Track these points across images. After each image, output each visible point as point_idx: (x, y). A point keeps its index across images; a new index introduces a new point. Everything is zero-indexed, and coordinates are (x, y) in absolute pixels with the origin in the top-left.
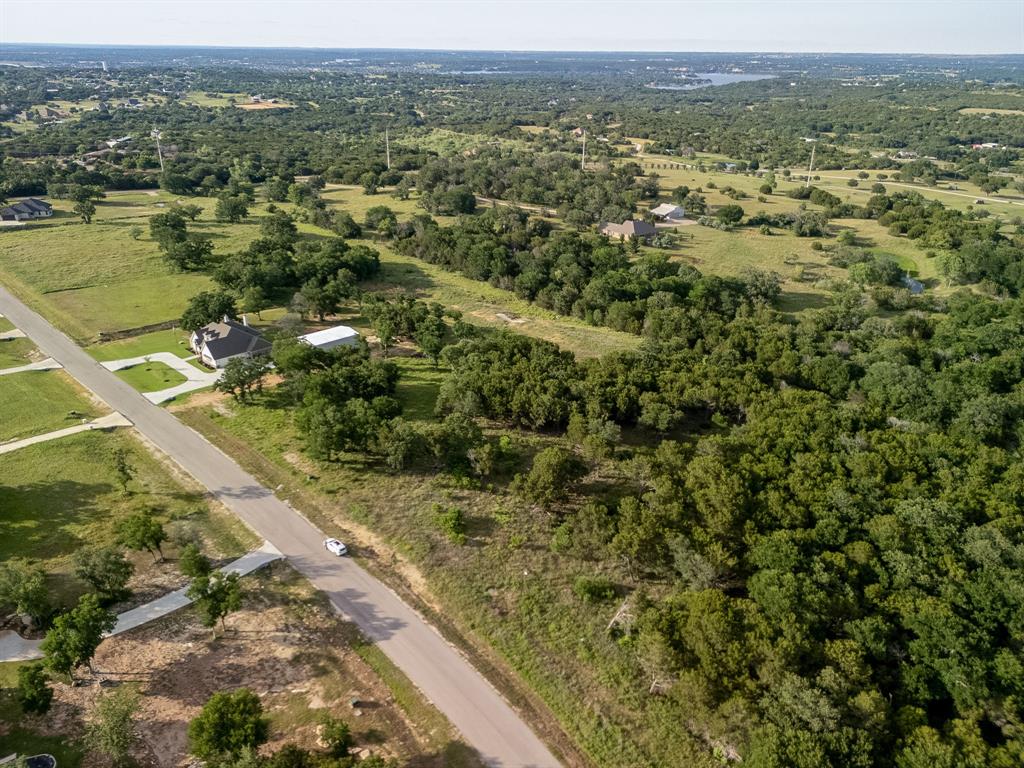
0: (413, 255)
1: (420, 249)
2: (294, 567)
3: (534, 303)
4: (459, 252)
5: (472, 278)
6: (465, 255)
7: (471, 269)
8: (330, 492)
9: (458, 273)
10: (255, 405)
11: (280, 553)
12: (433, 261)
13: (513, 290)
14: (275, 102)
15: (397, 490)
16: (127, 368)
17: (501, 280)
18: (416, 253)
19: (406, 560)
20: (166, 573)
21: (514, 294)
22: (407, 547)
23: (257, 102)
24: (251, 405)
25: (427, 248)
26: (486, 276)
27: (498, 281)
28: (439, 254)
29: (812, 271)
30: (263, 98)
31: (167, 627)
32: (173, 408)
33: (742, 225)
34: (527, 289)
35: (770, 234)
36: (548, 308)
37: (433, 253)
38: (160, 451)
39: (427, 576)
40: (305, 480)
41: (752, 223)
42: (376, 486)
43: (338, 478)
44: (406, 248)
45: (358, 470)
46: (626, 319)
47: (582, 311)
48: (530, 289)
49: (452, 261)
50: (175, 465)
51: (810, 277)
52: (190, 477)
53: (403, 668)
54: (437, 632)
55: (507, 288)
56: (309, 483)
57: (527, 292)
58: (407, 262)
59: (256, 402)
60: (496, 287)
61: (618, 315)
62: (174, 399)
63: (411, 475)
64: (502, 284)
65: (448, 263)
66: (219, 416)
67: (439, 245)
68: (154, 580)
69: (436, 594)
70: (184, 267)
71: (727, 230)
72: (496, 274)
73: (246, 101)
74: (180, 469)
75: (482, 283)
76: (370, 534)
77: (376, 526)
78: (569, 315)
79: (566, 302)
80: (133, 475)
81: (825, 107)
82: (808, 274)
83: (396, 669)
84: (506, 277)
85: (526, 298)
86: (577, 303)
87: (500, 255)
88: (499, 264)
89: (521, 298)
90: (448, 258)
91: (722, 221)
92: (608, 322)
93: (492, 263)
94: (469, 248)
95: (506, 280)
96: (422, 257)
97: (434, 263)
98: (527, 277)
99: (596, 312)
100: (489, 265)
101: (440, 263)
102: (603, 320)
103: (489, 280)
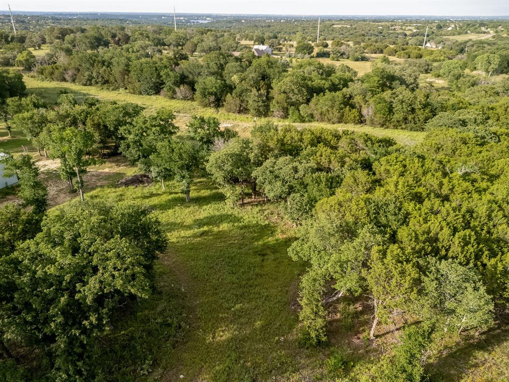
0: (64, 80)
1: (70, 73)
3: (222, 111)
4: (117, 70)
5: (140, 93)
6: (127, 71)
7: (137, 84)
9: (122, 90)
12: (89, 82)
13: (193, 99)
17: (177, 89)
18: (66, 76)
21: (195, 104)
25: (78, 70)
26: (157, 89)
27: (174, 92)
28: (94, 75)
33: (313, 57)
34: (211, 94)
35: (338, 60)
36: (240, 112)
37: (87, 73)
41: (319, 56)
44: (52, 73)
46: (342, 108)
47: (285, 109)
48: (215, 94)
49: (112, 79)
55: (185, 98)
57: (212, 98)
58: (57, 86)
60: (173, 98)
61: (332, 106)
64: (178, 94)
65: (106, 82)
67: (92, 65)
72: (169, 83)
75: (154, 97)
78: (266, 115)
79: (263, 102)
84: (182, 88)
85: (212, 105)
86: (274, 102)
87: (166, 67)
88: (171, 73)
89: (206, 106)
90: (106, 78)
91: (305, 54)
92: (317, 117)
93: (162, 73)
94: (127, 65)
95: (182, 90)
96: (74, 81)
97: (90, 85)
98: (210, 82)
99: (301, 107)
100: (159, 76)
101: (97, 83)
102: (312, 116)
103: (162, 92)
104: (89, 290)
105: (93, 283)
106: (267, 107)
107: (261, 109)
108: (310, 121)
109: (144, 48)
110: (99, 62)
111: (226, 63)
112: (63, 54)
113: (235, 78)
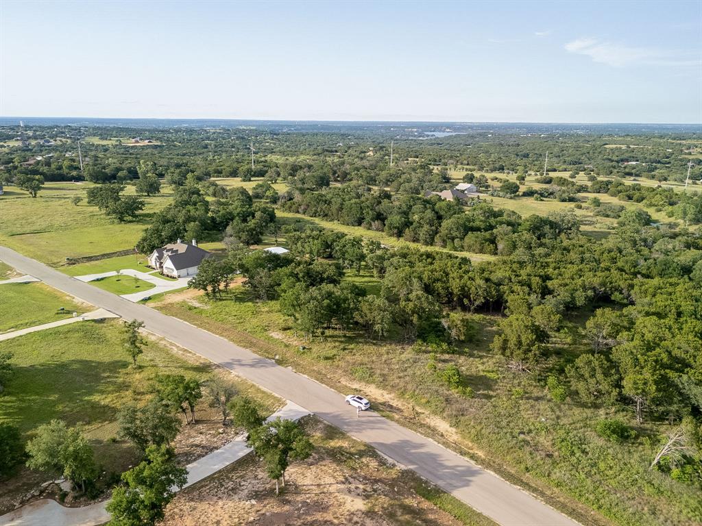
0: (298, 212)
1: (302, 207)
2: (325, 422)
3: (401, 239)
4: (334, 207)
5: (348, 225)
6: (341, 209)
7: (346, 218)
8: (327, 358)
9: (335, 222)
10: (224, 300)
11: (307, 411)
12: (314, 215)
13: (383, 231)
14: (150, 142)
15: (386, 356)
16: (98, 280)
17: (373, 223)
18: (300, 210)
19: (427, 413)
20: (201, 433)
21: (383, 234)
22: (424, 401)
23: (137, 142)
24: (221, 300)
25: (308, 206)
26: (359, 222)
27: (371, 225)
28: (319, 210)
29: (586, 219)
30: (141, 139)
31: (222, 486)
32: (151, 304)
33: (518, 196)
34: (395, 228)
35: (542, 200)
36: (413, 241)
37: (314, 209)
38: (153, 334)
39: (456, 425)
40: (298, 351)
41: (526, 194)
42: (364, 353)
43: (328, 348)
44: (290, 207)
45: (341, 342)
46: (483, 243)
47: (444, 241)
48: (398, 228)
49: (330, 213)
50: (171, 344)
51: (587, 222)
52: (190, 352)
53: (485, 513)
54: (498, 477)
55: (377, 230)
56: (303, 353)
57: (396, 231)
58: (293, 216)
59: (224, 298)
60: (369, 229)
61: (476, 241)
62: (149, 298)
63: (391, 344)
64: (373, 227)
65: (326, 215)
66: (195, 308)
67: (318, 203)
68: (191, 440)
69: (472, 441)
70: (121, 220)
71: (511, 198)
72: (368, 219)
73: (129, 141)
74: (178, 347)
75: (356, 228)
76: (381, 391)
77: (384, 383)
78: (432, 245)
79: (430, 235)
80: (143, 347)
81: (518, 145)
82: (586, 221)
83: (479, 515)
84: (376, 222)
85: (395, 235)
86: (438, 235)
87: (368, 207)
88: (370, 212)
89: (391, 236)
90: (326, 212)
91: (507, 193)
92: (466, 248)
93: (364, 212)
94: (342, 204)
95: (377, 223)
96: (304, 213)
97: (315, 216)
98: (395, 219)
99: (456, 241)
100: (362, 213)
101: (319, 215)
102: (462, 247)
103: (363, 225)
104: (325, 276)
105: (327, 273)
106: (433, 239)
107: (428, 240)
108: (461, 251)
109: (357, 187)
110: (323, 201)
111: (414, 205)
112: (297, 192)
113: (416, 217)
